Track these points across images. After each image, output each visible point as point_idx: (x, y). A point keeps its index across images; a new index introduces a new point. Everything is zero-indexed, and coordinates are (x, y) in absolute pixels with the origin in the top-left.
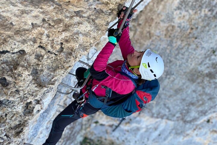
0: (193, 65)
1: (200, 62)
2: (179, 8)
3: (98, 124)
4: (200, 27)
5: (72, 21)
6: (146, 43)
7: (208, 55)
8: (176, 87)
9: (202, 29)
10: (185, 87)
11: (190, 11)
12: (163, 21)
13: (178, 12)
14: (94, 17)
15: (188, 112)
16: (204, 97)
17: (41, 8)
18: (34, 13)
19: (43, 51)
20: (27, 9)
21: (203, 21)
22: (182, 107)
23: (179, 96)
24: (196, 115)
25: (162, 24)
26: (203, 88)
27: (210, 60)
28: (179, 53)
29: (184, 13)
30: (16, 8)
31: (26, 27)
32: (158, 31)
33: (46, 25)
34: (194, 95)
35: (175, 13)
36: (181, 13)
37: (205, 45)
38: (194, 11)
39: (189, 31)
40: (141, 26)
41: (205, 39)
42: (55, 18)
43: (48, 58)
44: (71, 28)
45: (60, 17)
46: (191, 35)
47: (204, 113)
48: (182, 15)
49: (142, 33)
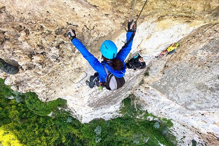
0: (202, 80)
1: (207, 80)
2: (202, 49)
3: (140, 91)
4: (213, 62)
5: (102, 18)
6: (176, 62)
7: (214, 78)
8: (187, 89)
9: (215, 63)
10: (193, 90)
11: (210, 52)
12: (190, 54)
13: (201, 51)
14: (115, 19)
15: (190, 104)
16: (204, 100)
17: (90, 10)
18: (86, 11)
19: (86, 28)
20: (84, 9)
21: (216, 59)
22: (187, 100)
23: (187, 94)
24: (195, 108)
25: (189, 55)
26: (205, 95)
27: (214, 81)
28: (195, 72)
29: (205, 52)
30: (79, 8)
31: (81, 16)
32: (185, 58)
33: (89, 17)
34: (197, 97)
35: (199, 51)
36: (203, 52)
37: (214, 72)
38: (212, 53)
39: (205, 62)
40: (176, 54)
41: (215, 69)
42: (94, 15)
43: (87, 31)
44: (100, 20)
45: (97, 14)
46: (206, 64)
47: (201, 109)
48: (204, 53)
49: (176, 57)
